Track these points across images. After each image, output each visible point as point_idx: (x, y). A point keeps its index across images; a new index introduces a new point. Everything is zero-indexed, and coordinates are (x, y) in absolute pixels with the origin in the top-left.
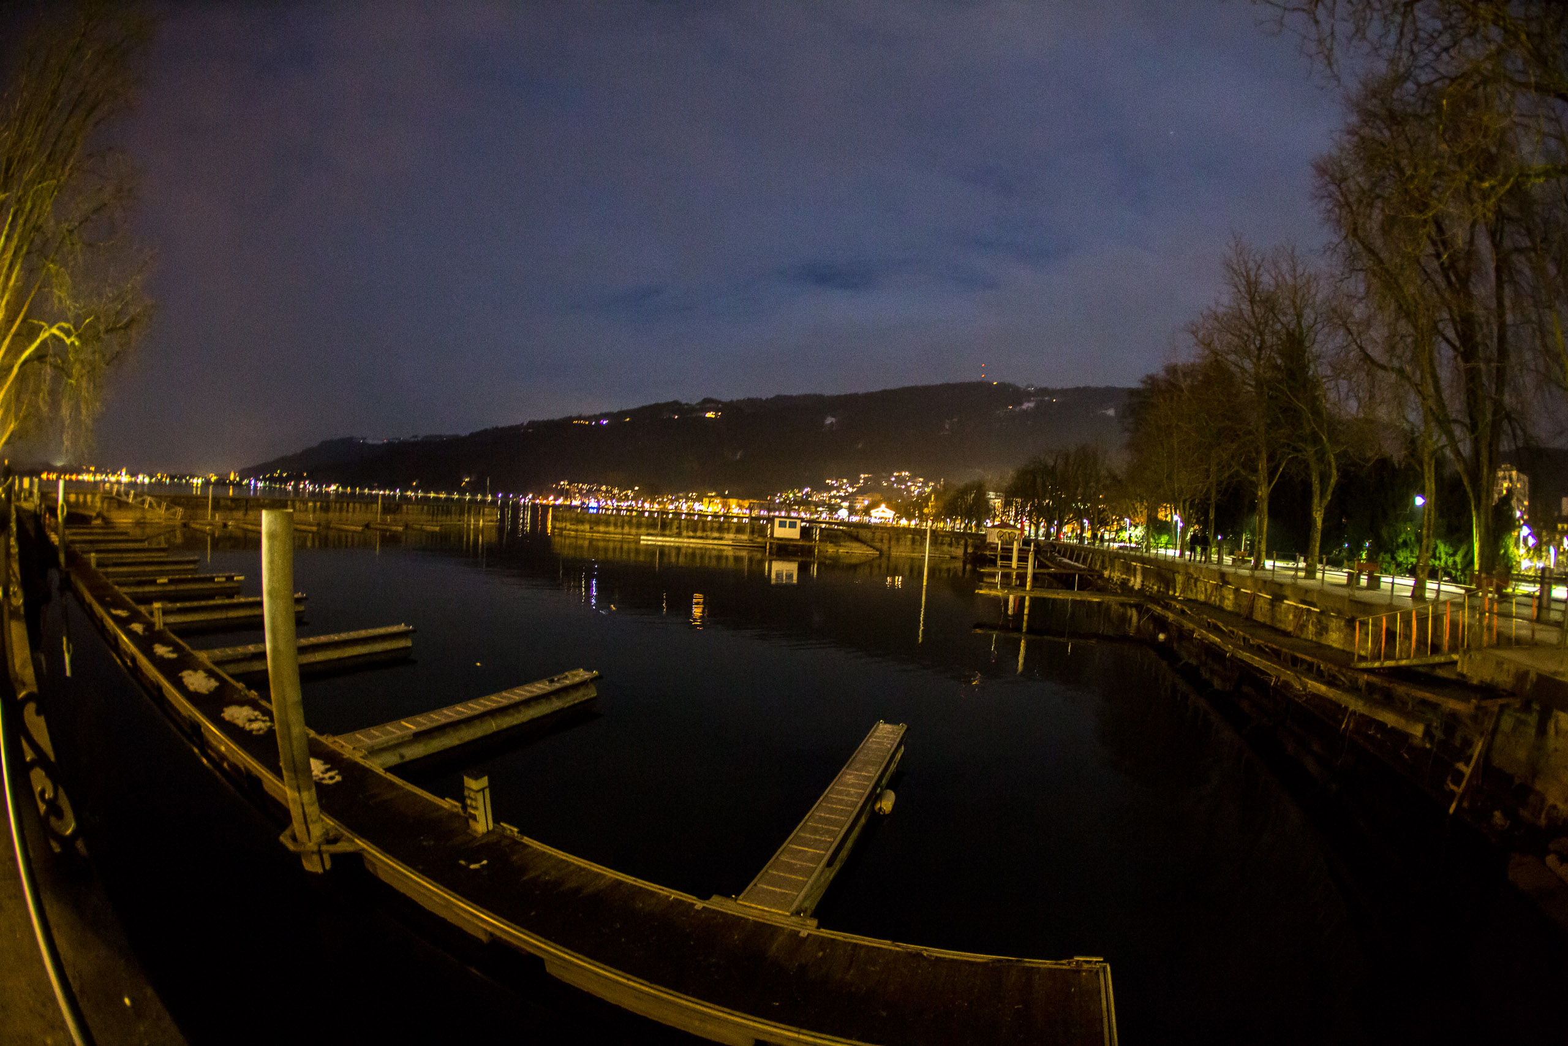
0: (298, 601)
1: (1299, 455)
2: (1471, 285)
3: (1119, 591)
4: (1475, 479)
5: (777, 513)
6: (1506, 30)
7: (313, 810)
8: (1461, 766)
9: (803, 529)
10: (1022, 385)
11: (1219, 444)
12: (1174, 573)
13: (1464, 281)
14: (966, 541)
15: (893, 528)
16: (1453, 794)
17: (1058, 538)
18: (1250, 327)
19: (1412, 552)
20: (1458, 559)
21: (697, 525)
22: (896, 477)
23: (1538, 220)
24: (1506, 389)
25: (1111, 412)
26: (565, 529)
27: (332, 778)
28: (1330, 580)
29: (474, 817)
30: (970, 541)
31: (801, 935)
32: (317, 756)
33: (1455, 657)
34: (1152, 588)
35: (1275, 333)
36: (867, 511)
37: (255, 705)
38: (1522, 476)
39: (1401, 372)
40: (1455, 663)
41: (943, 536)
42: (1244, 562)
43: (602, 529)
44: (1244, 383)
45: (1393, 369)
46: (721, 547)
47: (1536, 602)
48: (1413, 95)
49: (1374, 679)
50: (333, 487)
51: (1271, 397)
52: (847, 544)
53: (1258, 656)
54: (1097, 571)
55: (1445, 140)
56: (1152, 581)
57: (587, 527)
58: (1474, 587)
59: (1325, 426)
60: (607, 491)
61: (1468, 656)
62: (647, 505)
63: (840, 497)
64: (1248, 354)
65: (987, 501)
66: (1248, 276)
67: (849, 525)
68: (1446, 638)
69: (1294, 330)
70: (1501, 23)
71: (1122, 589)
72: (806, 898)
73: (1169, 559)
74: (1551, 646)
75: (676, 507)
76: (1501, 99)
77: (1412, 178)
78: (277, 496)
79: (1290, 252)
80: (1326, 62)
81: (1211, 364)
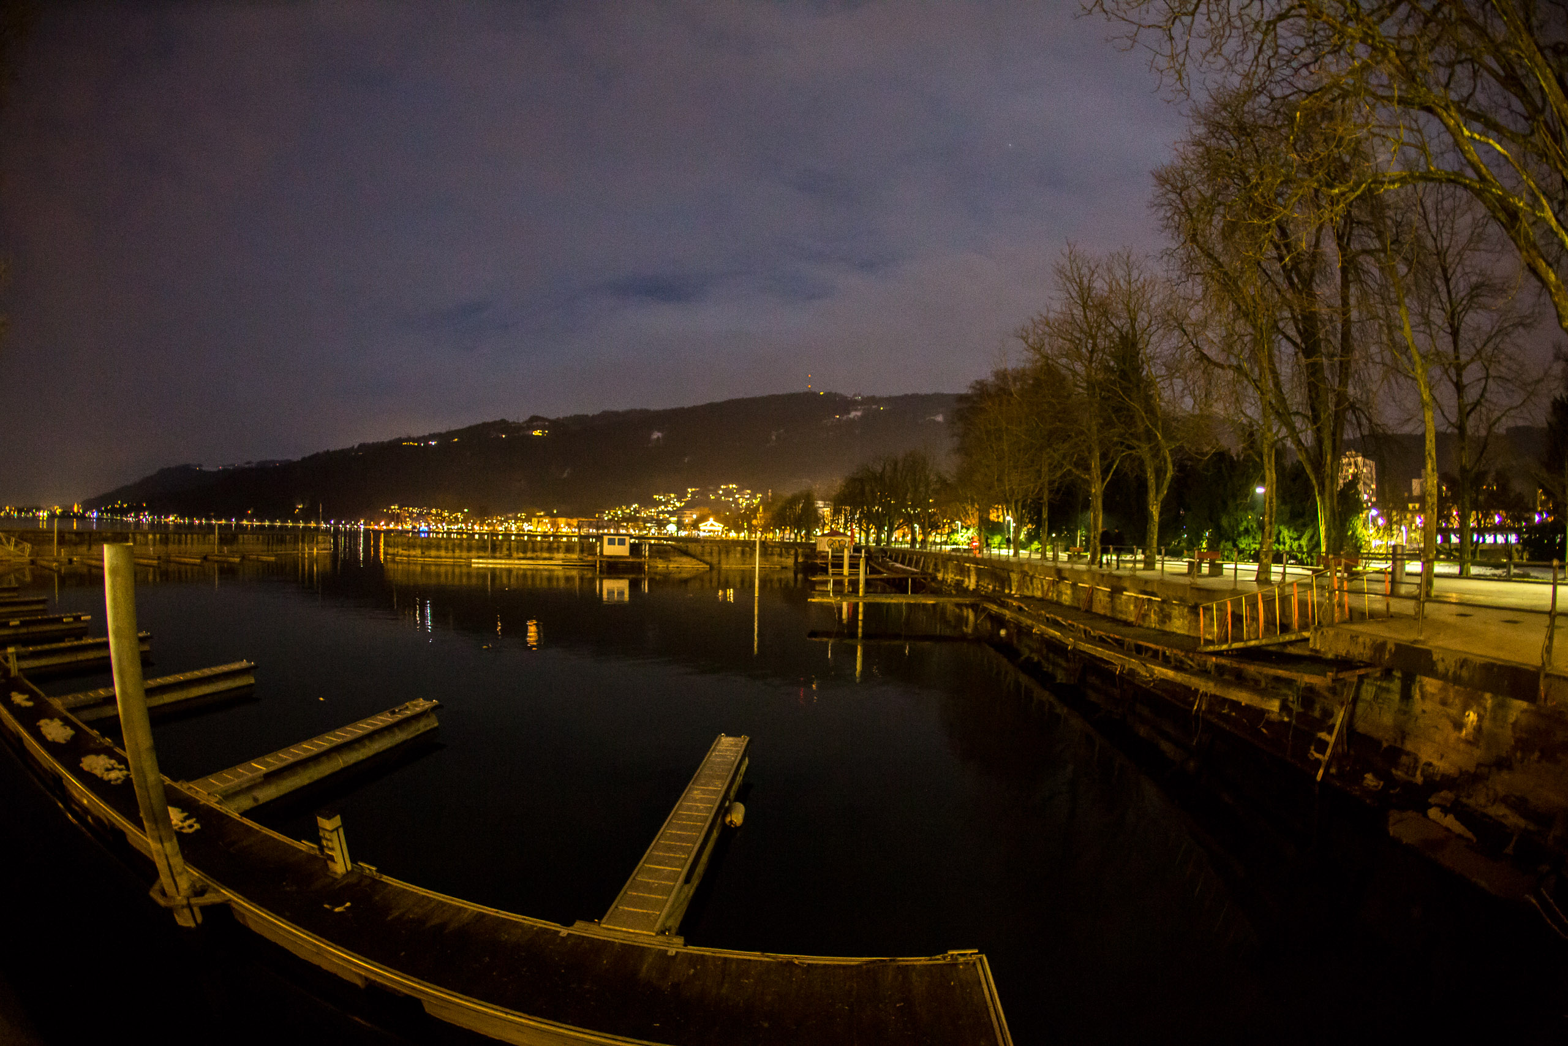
0: (142, 640)
1: (1133, 452)
2: (1314, 285)
3: (954, 592)
4: (1318, 465)
5: (606, 531)
6: (1374, 47)
7: (177, 861)
8: (1323, 735)
9: (632, 546)
10: (849, 393)
11: (1050, 446)
12: (1009, 572)
13: (1308, 282)
14: (796, 550)
15: (722, 541)
16: (1318, 763)
17: (889, 542)
18: (1082, 331)
19: (1254, 538)
20: (1304, 542)
21: (527, 546)
22: (723, 490)
23: (1389, 222)
24: (1350, 382)
25: (940, 418)
26: (397, 555)
27: (192, 826)
28: (1170, 570)
29: (332, 858)
30: (800, 551)
31: (669, 954)
32: (174, 805)
33: (1306, 634)
34: (987, 588)
35: (1107, 336)
36: (695, 525)
37: (111, 754)
38: (1368, 462)
39: (1239, 369)
40: (1307, 640)
41: (773, 547)
42: (1080, 557)
43: (433, 553)
44: (1076, 385)
45: (1230, 366)
46: (551, 567)
47: (1389, 577)
48: (1266, 108)
49: (1223, 661)
50: (172, 518)
51: (1103, 398)
52: (677, 558)
53: (1102, 647)
54: (930, 574)
55: (1295, 150)
56: (987, 581)
57: (418, 552)
58: (1321, 567)
59: (1160, 423)
60: (437, 515)
61: (1320, 633)
62: (476, 527)
63: (668, 512)
64: (1080, 357)
65: (816, 510)
66: (1081, 282)
67: (678, 539)
68: (1295, 617)
69: (1127, 333)
70: (1370, 41)
71: (957, 590)
72: (669, 916)
73: (1003, 559)
74: (1407, 616)
75: (506, 528)
76: (1360, 112)
77: (1256, 186)
78: (118, 528)
79: (1125, 258)
80: (1177, 76)
81: (1041, 368)
